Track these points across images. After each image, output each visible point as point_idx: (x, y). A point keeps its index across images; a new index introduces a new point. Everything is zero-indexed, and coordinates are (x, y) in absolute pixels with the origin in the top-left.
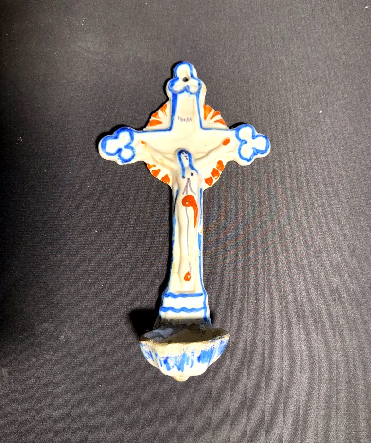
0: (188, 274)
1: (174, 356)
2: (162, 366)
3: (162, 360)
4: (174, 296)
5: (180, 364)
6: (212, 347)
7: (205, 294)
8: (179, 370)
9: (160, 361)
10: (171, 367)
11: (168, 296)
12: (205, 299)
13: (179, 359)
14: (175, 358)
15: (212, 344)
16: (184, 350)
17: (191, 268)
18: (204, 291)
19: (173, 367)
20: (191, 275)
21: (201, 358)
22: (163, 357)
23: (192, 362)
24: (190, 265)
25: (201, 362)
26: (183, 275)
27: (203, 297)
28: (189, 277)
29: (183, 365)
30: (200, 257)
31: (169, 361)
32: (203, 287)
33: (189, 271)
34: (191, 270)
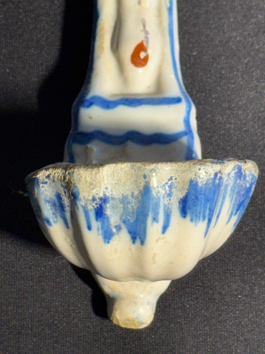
0: (141, 47)
1: (120, 196)
2: (89, 228)
3: (91, 207)
4: (107, 104)
5: (137, 220)
6: (216, 174)
7: (188, 101)
8: (134, 239)
9: (86, 213)
10: (114, 230)
11: (91, 104)
12: (189, 113)
13: (133, 205)
14: (124, 200)
15: (217, 167)
16: (145, 177)
17: (147, 33)
18: (183, 92)
19: (119, 228)
20: (150, 51)
21: (190, 203)
22: (94, 199)
23: (168, 217)
24: (144, 26)
25: (188, 217)
26: (128, 50)
27: (182, 107)
28: (142, 55)
29: (144, 222)
30: (170, 10)
31: (108, 211)
32: (180, 86)
33: (142, 42)
34: (147, 38)
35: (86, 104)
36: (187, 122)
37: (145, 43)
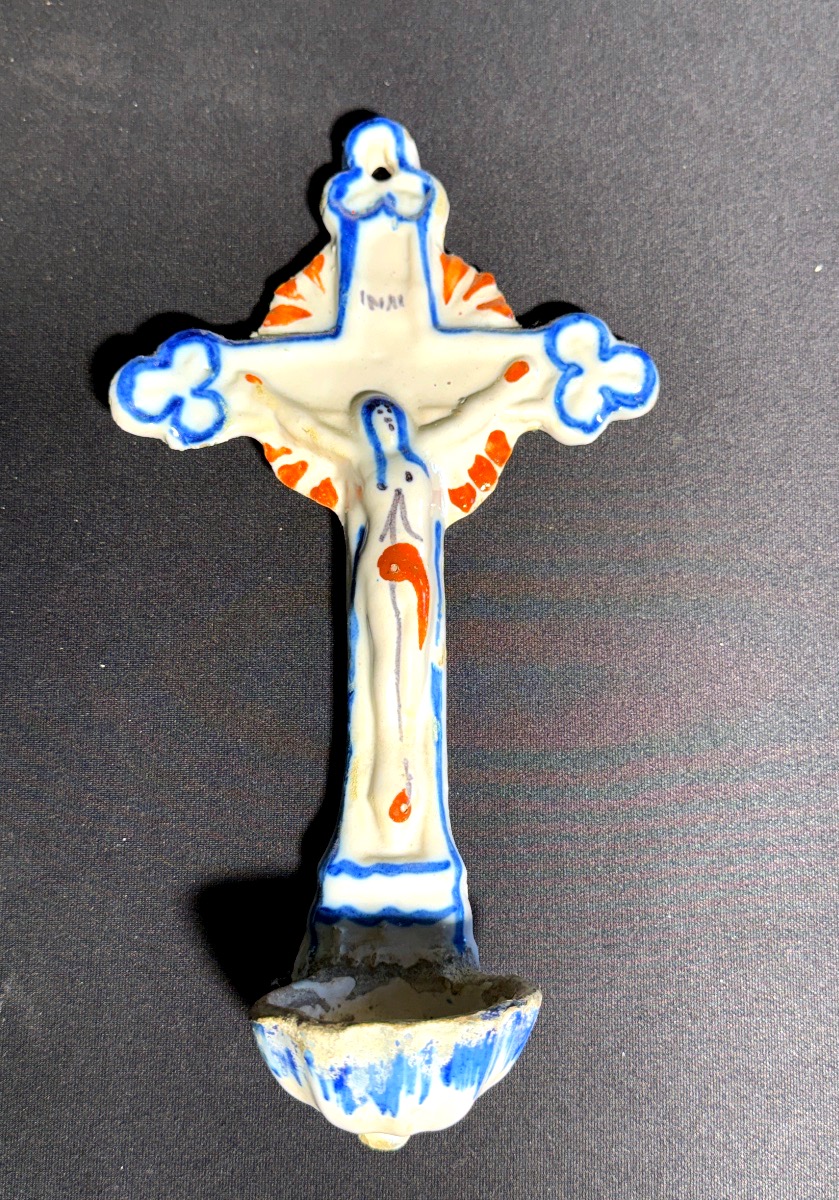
0: (402, 798)
1: (367, 1066)
2: (327, 1097)
3: (330, 1078)
4: (359, 872)
5: (387, 1093)
6: (489, 1033)
7: (458, 864)
8: (383, 1111)
9: (323, 1082)
10: (358, 1102)
11: (338, 871)
12: (458, 879)
13: (383, 1076)
14: (372, 1070)
15: (489, 1024)
16: (397, 1044)
17: (410, 778)
18: (452, 852)
19: (363, 1100)
20: (413, 801)
21: (455, 1070)
22: (332, 1070)
23: (426, 1086)
24: (406, 769)
25: (453, 1085)
26: (386, 801)
27: (452, 872)
28: (403, 808)
29: (396, 1095)
30: (438, 744)
31: (350, 1082)
32: (449, 840)
33: (404, 790)
34: (410, 784)
35: (334, 870)
36: (456, 891)
37: (407, 793)
